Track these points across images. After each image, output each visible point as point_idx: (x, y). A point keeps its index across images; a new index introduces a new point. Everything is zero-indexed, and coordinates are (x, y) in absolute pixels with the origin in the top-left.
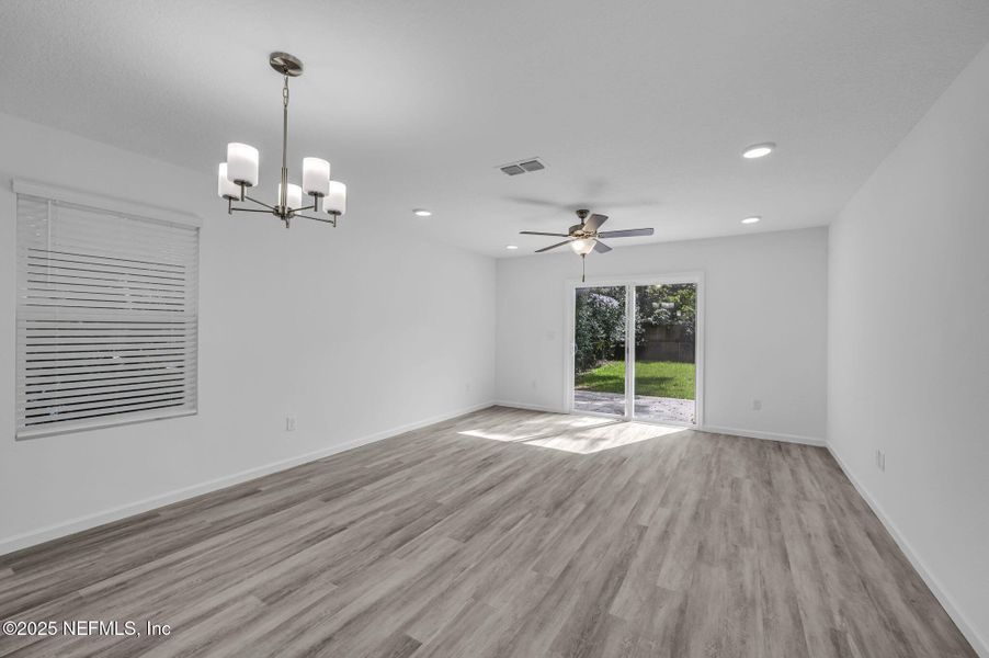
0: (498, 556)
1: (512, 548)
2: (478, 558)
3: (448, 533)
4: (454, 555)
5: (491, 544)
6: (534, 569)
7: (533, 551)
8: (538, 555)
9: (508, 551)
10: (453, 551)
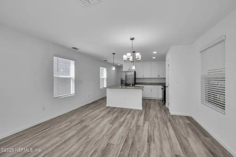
0: (99, 140)
1: (94, 143)
2: (104, 139)
3: (115, 146)
4: (110, 139)
5: (100, 144)
6: (89, 138)
7: (88, 143)
8: (87, 142)
9: (95, 142)
10: (111, 140)
